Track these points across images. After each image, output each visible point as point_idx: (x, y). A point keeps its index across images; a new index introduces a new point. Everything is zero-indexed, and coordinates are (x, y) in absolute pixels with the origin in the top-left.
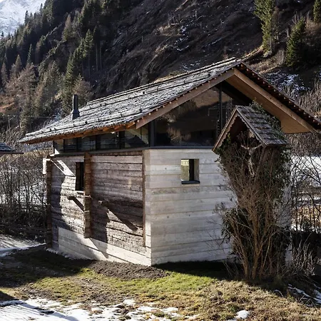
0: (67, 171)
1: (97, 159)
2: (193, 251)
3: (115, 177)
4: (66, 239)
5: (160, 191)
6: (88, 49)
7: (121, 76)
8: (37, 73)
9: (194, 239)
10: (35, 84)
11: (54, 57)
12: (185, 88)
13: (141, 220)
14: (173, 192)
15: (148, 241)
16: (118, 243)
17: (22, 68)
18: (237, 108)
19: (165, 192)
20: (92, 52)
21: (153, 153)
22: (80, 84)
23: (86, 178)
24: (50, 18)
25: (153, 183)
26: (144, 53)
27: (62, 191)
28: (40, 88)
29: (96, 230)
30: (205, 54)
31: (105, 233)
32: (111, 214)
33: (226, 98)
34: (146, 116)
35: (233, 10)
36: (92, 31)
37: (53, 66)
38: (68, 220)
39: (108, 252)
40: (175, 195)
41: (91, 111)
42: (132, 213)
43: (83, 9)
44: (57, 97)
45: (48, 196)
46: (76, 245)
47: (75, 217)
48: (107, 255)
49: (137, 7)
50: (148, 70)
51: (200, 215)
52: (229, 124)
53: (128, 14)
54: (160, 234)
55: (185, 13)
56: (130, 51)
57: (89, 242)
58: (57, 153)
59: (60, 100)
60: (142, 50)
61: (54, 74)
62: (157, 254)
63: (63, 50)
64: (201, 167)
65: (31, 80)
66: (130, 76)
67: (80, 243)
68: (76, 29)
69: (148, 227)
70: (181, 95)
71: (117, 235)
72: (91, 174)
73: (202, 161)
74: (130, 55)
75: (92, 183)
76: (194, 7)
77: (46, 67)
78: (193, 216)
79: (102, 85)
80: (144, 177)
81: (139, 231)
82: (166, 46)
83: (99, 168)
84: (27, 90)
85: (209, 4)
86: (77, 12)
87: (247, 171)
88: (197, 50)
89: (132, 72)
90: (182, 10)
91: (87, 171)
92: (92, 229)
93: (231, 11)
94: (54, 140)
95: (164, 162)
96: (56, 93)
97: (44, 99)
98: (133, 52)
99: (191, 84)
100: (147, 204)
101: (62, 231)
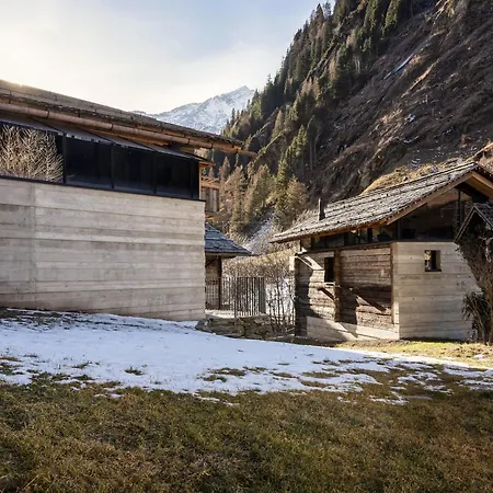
0: (315, 266)
1: (346, 253)
2: (436, 330)
3: (364, 267)
4: (315, 326)
5: (406, 277)
6: (300, 146)
7: (338, 175)
8: (246, 176)
9: (437, 319)
10: (245, 187)
11: (264, 157)
12: (427, 190)
13: (389, 302)
14: (417, 278)
15: (396, 318)
16: (367, 323)
17: (231, 170)
18: (475, 206)
19: (411, 278)
20: (305, 150)
21: (400, 245)
22: (294, 186)
23: (336, 270)
24: (260, 115)
25: (401, 270)
26: (365, 148)
27: (310, 284)
28: (250, 191)
29: (346, 314)
30: (438, 145)
31: (355, 316)
32: (360, 300)
33: (465, 197)
34: (395, 214)
35: (473, 90)
36: (305, 126)
37: (263, 168)
38: (316, 309)
39: (357, 332)
40: (420, 281)
41: (335, 213)
42: (380, 297)
43: (296, 103)
44: (268, 201)
45: (296, 289)
46: (325, 330)
47: (324, 306)
48: (356, 335)
49: (357, 96)
50: (370, 167)
51: (440, 299)
52: (468, 217)
53: (347, 105)
54: (407, 313)
55: (413, 100)
56: (348, 146)
57: (339, 326)
58: (304, 250)
59: (270, 205)
60: (363, 145)
61: (265, 176)
62: (404, 329)
63: (274, 149)
64: (442, 257)
65: (240, 183)
66: (349, 175)
67: (329, 327)
68: (288, 126)
69: (396, 307)
70: (425, 196)
71: (366, 317)
72: (341, 268)
73: (443, 253)
74: (348, 150)
75: (341, 275)
76: (424, 91)
77: (256, 169)
78: (435, 299)
79: (317, 186)
80: (392, 266)
81: (388, 311)
82: (390, 139)
83: (348, 261)
84: (235, 194)
85: (442, 86)
86: (288, 106)
87: (484, 256)
88: (428, 140)
89: (351, 170)
90: (409, 95)
91: (337, 264)
92: (341, 314)
93: (471, 92)
94: (301, 239)
95: (410, 252)
96: (267, 196)
97: (254, 203)
98: (352, 147)
99: (433, 187)
100: (395, 288)
101: (310, 319)
